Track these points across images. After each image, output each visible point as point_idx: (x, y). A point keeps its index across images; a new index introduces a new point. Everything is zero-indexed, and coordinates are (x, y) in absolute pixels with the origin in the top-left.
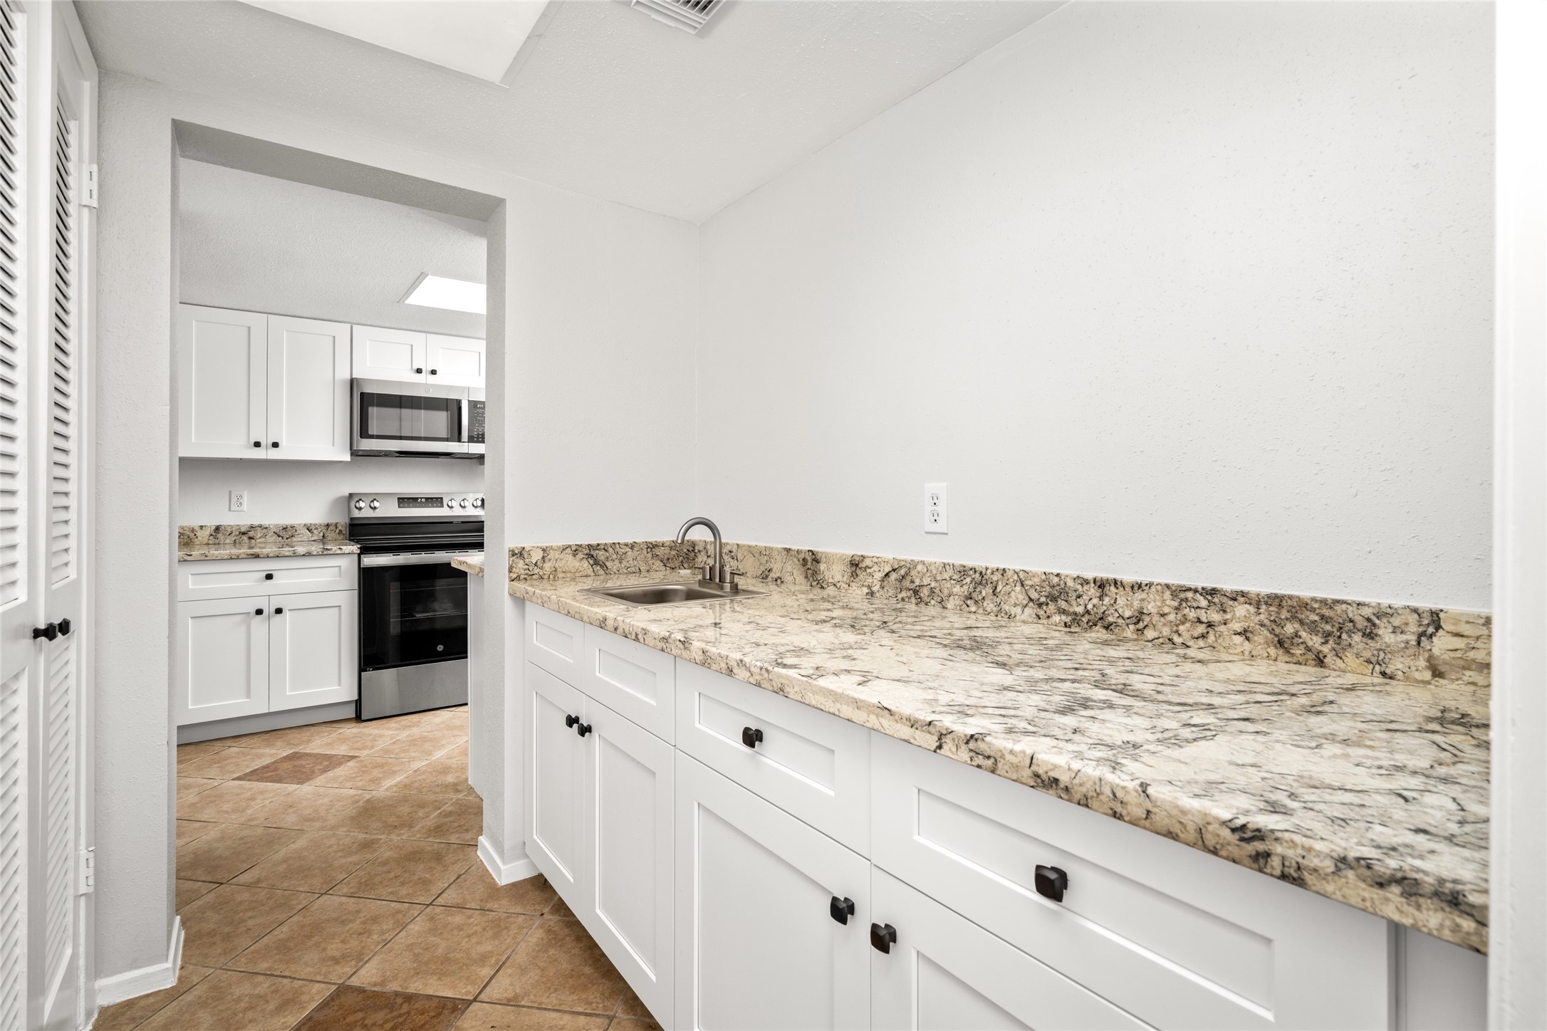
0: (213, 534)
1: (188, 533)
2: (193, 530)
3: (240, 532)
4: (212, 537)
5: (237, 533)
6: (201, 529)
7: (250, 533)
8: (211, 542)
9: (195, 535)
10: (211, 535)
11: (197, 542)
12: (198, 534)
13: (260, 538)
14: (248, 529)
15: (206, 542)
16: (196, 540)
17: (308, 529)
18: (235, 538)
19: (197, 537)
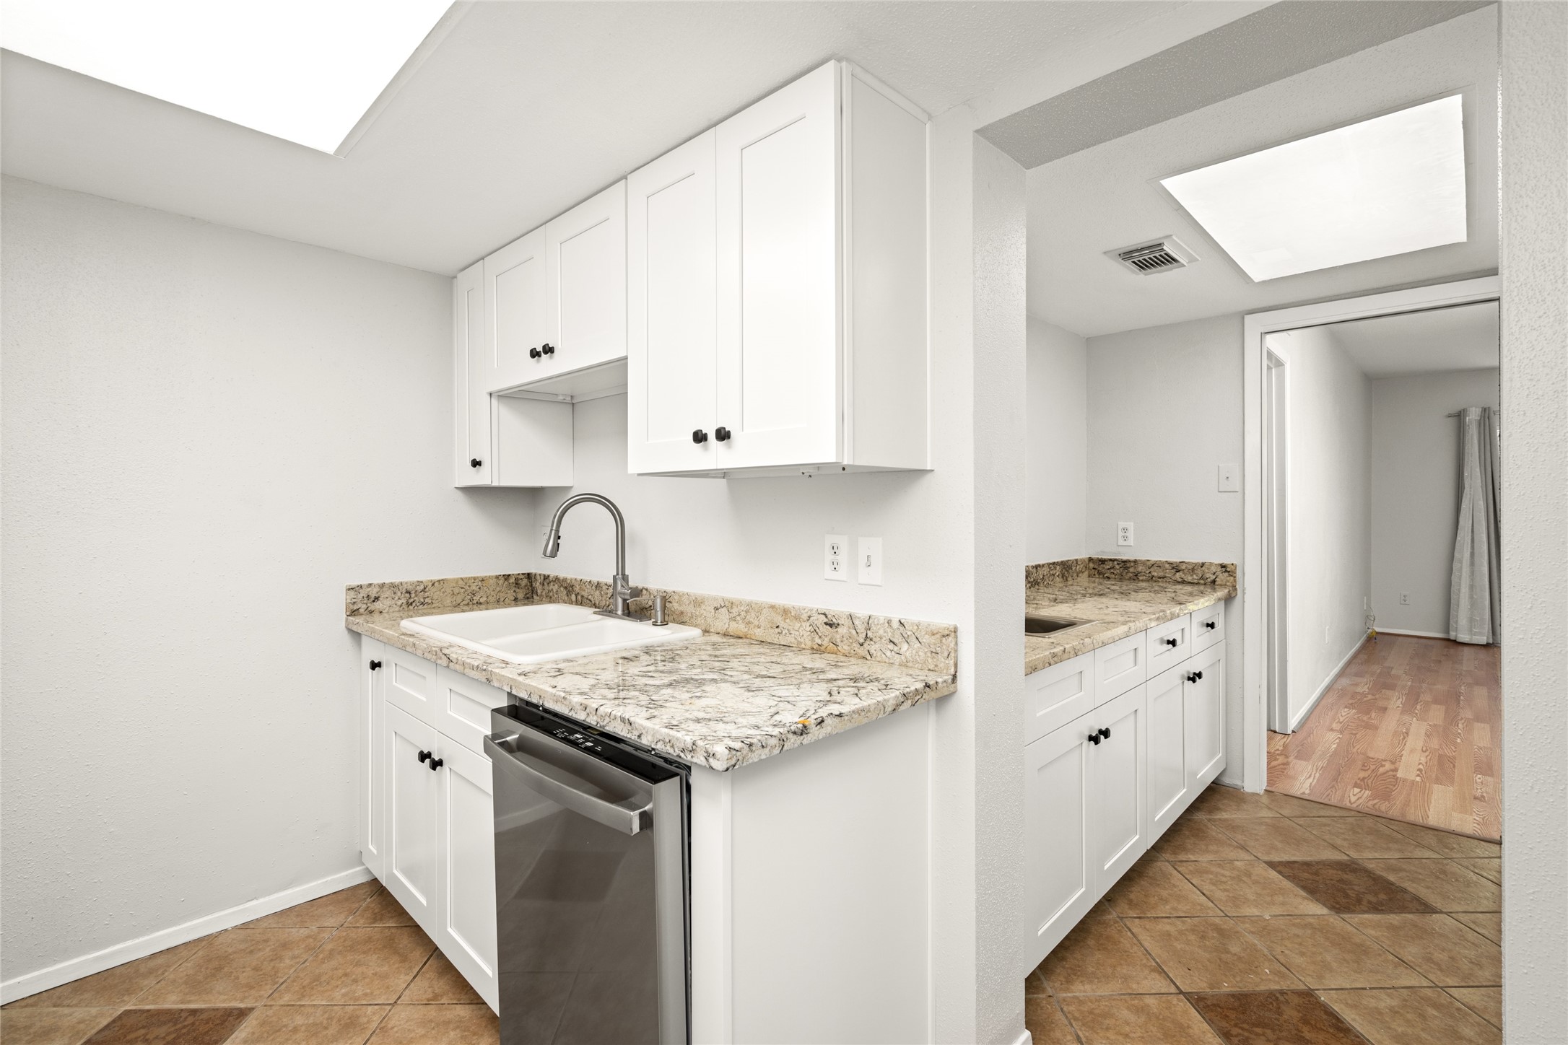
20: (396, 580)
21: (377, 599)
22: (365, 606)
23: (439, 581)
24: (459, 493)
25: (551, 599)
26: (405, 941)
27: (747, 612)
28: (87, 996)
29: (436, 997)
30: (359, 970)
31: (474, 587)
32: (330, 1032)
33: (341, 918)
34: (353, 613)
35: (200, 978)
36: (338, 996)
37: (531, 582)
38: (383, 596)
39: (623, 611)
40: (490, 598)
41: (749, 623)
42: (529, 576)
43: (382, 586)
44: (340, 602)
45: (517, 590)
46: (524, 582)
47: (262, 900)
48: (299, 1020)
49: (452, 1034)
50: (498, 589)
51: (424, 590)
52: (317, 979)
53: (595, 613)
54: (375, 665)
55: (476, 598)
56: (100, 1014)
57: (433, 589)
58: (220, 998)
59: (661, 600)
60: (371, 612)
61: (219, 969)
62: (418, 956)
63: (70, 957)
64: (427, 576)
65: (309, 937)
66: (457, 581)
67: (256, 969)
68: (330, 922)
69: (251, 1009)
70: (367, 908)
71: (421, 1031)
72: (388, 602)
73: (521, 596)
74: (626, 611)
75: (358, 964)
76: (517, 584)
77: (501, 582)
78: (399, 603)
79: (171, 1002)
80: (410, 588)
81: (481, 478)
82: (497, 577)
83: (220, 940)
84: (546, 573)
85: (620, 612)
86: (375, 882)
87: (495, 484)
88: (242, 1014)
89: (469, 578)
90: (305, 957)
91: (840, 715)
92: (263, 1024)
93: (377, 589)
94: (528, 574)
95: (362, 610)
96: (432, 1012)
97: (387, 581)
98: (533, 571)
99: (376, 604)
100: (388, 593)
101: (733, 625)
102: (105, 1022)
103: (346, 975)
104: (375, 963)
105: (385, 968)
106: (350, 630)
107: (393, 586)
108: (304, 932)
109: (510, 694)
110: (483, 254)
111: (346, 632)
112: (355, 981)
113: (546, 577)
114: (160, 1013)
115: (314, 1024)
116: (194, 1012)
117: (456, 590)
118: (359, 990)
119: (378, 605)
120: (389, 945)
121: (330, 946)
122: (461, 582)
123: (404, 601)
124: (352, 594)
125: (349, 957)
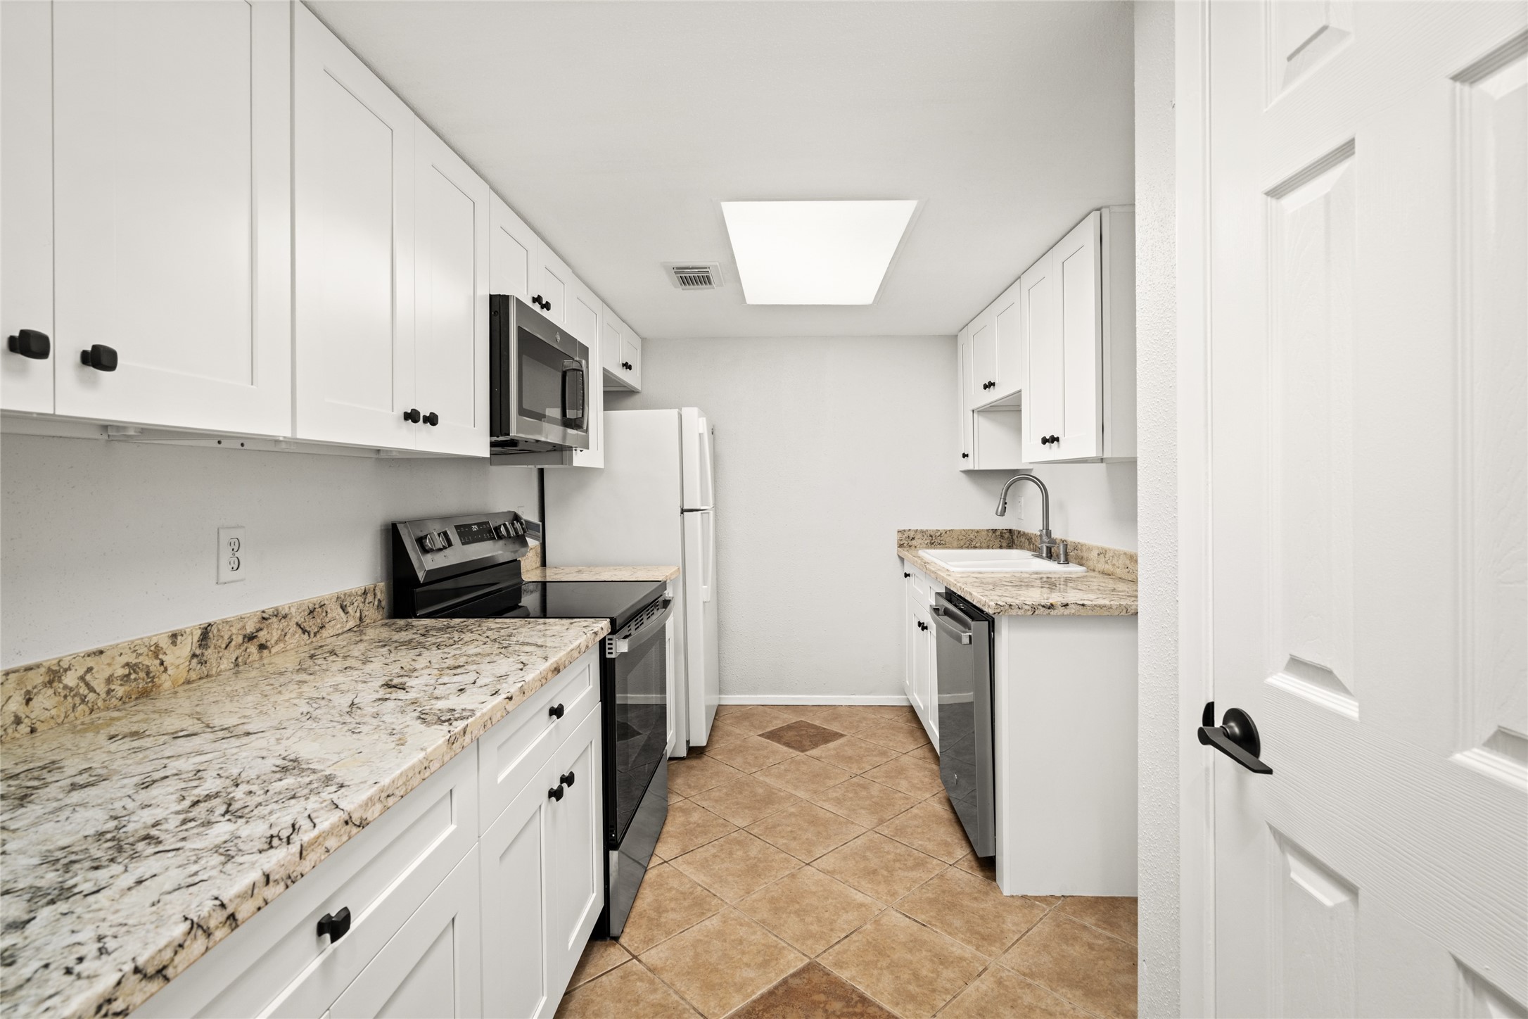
0: (198, 652)
1: (147, 662)
2: (156, 651)
3: (245, 636)
4: (195, 661)
5: (240, 639)
6: (174, 643)
7: (261, 634)
8: (193, 676)
9: (162, 663)
10: (194, 656)
11: (165, 682)
12: (168, 659)
13: (276, 643)
14: (258, 625)
15: (183, 676)
16: (164, 676)
17: (342, 607)
18: (238, 652)
19: (166, 670)
20: (924, 528)
21: (913, 539)
22: (907, 542)
23: (949, 531)
24: (963, 475)
25: (1021, 547)
26: (918, 734)
27: (1113, 557)
28: (789, 711)
29: (924, 758)
30: (893, 737)
31: (972, 536)
32: (875, 753)
33: (892, 716)
34: (901, 546)
35: (829, 718)
36: (881, 743)
37: (1012, 536)
38: (917, 537)
39: (1047, 554)
40: (983, 544)
41: (1114, 565)
42: (1010, 531)
43: (916, 531)
44: (894, 539)
45: (1002, 540)
46: (1007, 535)
47: (857, 696)
48: (863, 745)
49: (926, 772)
50: (988, 538)
51: (940, 535)
52: (875, 734)
53: (1032, 555)
54: (907, 575)
55: (973, 544)
56: (792, 718)
57: (946, 535)
58: (834, 727)
59: (1063, 547)
60: (910, 546)
61: (836, 718)
62: (922, 741)
63: (784, 694)
64: (942, 526)
65: (875, 718)
66: (961, 531)
67: (851, 723)
68: (887, 716)
69: (846, 735)
70: (905, 716)
71: (914, 767)
72: (920, 541)
73: (1004, 544)
74: (1049, 555)
75: (893, 735)
76: (1002, 536)
77: (990, 534)
78: (926, 542)
79: (817, 723)
80: (932, 533)
81: (969, 464)
82: (988, 531)
83: (839, 708)
84: (1019, 529)
85: (1044, 555)
86: (911, 707)
87: (976, 468)
88: (842, 735)
89: (969, 530)
90: (872, 725)
91: (1083, 605)
92: (849, 741)
93: (913, 533)
94: (1010, 530)
95: (905, 545)
96: (921, 762)
97: (919, 529)
98: (1013, 528)
99: (913, 541)
100: (919, 536)
101: (1107, 566)
102: (794, 721)
103: (887, 737)
104: (901, 737)
105: (905, 740)
106: (899, 556)
107: (922, 532)
108: (873, 716)
109: (946, 587)
110: (967, 322)
111: (897, 557)
112: (891, 740)
113: (1019, 532)
114: (813, 725)
115: (869, 748)
116: (824, 729)
117: (960, 537)
118: (891, 744)
119: (914, 542)
120: (911, 733)
121: (883, 725)
122: (963, 532)
123: (929, 541)
124: (900, 534)
125: (891, 731)
